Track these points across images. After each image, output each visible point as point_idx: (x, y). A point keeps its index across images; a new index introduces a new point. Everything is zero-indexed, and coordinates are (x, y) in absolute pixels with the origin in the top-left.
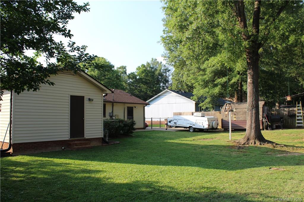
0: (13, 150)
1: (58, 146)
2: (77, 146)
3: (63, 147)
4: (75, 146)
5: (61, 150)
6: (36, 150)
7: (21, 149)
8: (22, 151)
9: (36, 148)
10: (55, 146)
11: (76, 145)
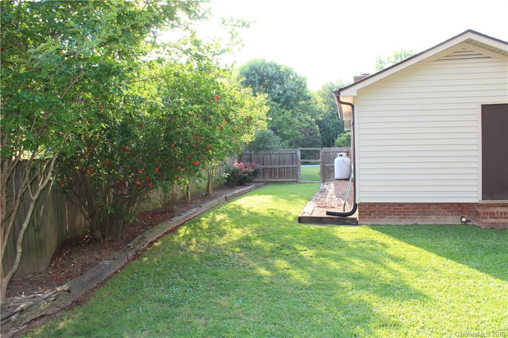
0: (359, 215)
1: (452, 215)
2: (495, 218)
3: (463, 217)
4: (490, 218)
5: (460, 223)
6: (403, 218)
7: (372, 214)
8: (376, 218)
9: (404, 215)
10: (446, 215)
11: (492, 215)
